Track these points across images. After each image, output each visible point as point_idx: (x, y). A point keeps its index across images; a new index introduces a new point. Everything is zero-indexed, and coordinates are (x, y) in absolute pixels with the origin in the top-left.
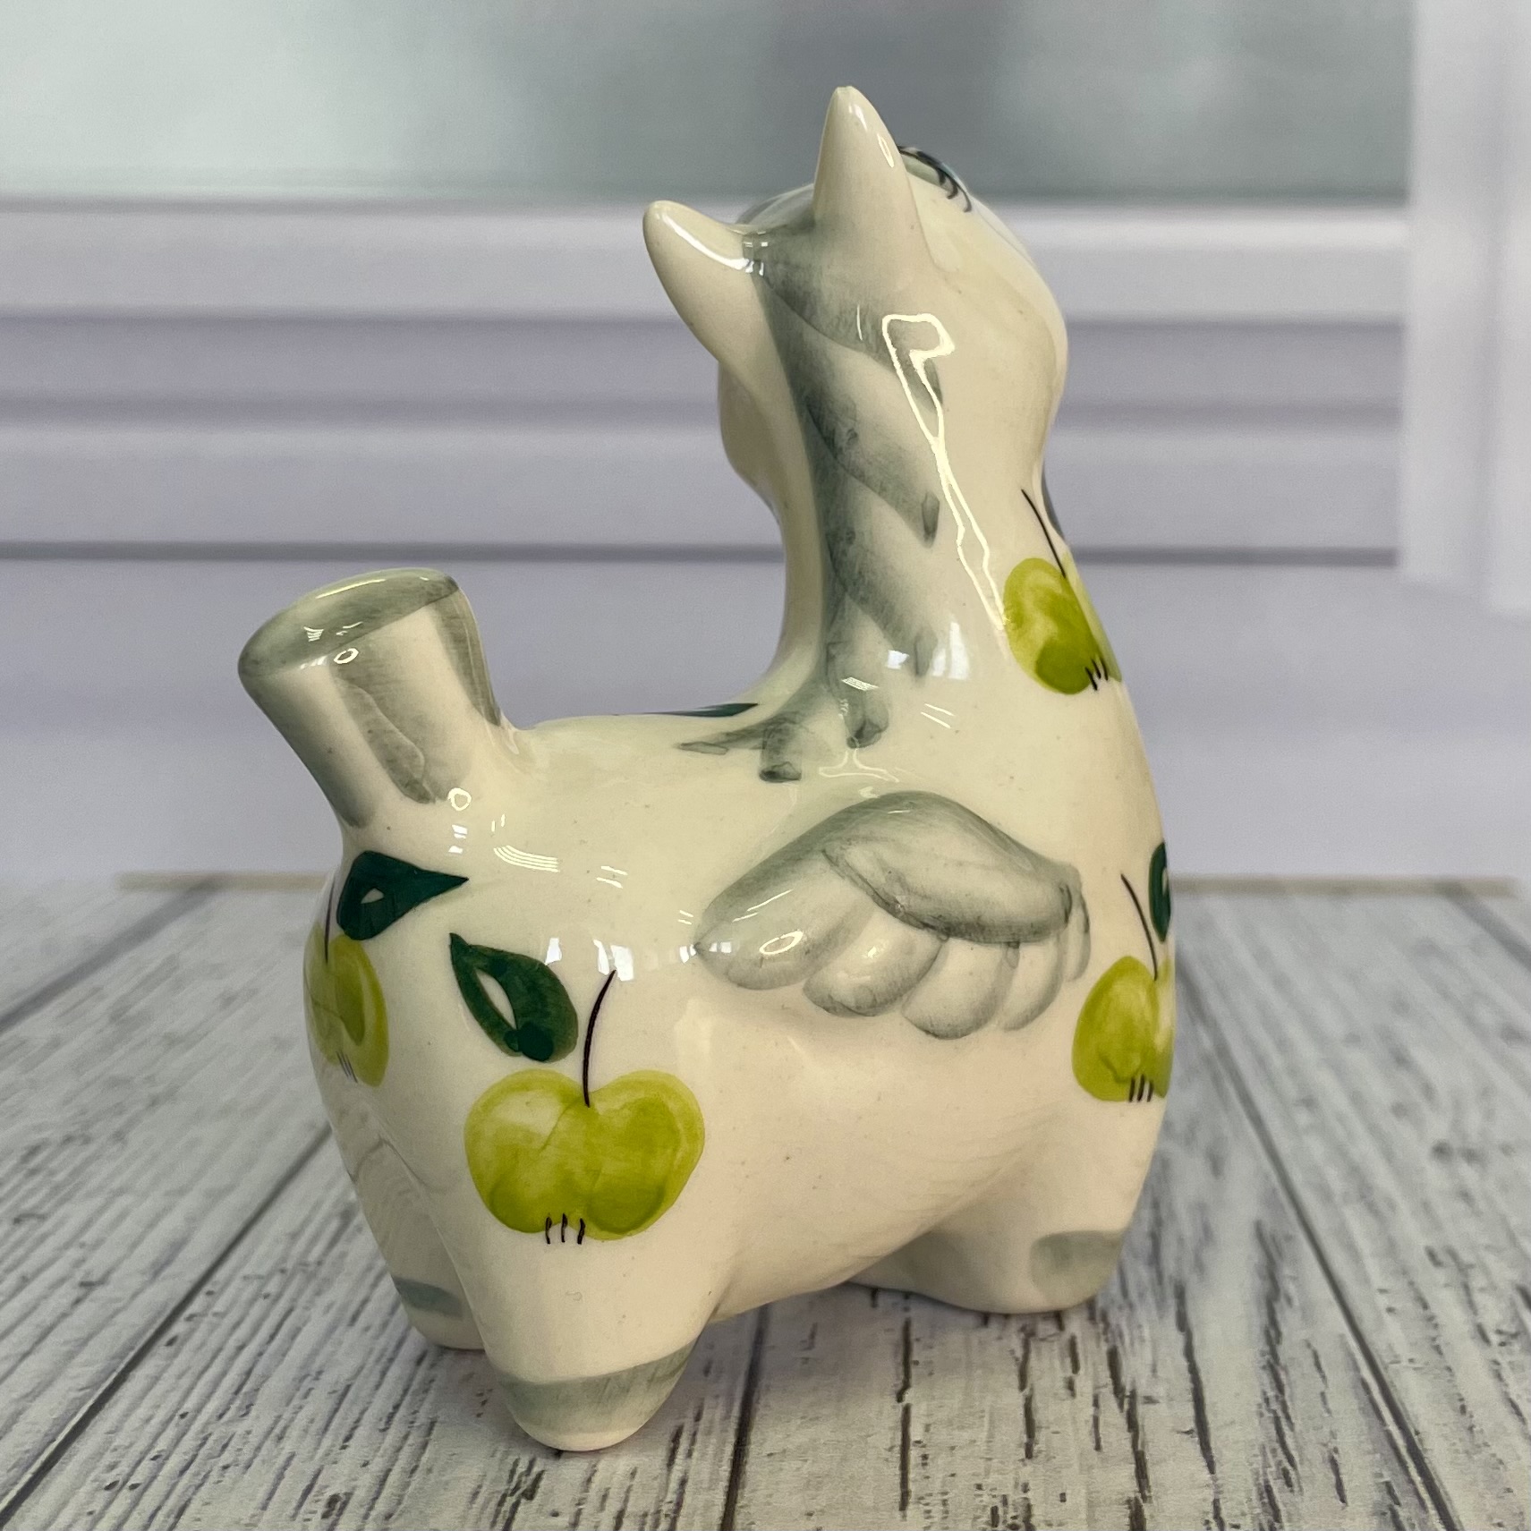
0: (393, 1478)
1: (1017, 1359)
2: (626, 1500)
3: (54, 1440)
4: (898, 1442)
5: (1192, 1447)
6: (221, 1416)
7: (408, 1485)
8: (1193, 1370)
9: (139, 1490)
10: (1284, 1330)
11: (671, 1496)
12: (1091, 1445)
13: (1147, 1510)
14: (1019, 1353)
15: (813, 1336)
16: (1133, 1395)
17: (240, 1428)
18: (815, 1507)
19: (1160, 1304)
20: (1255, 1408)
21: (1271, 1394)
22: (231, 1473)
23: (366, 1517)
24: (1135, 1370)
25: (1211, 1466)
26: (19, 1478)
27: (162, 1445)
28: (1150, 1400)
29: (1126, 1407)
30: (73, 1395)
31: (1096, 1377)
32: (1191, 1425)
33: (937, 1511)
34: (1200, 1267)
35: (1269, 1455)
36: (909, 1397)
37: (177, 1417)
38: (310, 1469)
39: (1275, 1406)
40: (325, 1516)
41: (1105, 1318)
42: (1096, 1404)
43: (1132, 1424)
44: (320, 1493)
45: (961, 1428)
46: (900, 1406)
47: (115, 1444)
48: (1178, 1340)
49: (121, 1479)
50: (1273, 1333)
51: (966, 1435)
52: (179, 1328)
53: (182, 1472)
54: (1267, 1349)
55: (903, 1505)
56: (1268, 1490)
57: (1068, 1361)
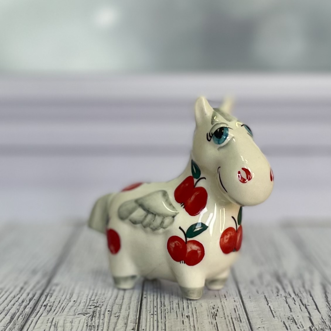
0: (194, 314)
1: (285, 300)
2: (231, 316)
3: (138, 309)
4: (270, 310)
5: (317, 311)
6: (161, 307)
7: (197, 315)
8: (314, 302)
9: (157, 315)
10: (328, 297)
11: (238, 316)
12: (301, 311)
13: (311, 318)
14: (285, 299)
15: (250, 297)
16: (305, 305)
17: (166, 308)
18: (261, 317)
19: (307, 293)
20: (325, 306)
21: (328, 305)
22: (169, 313)
23: (193, 317)
24: (305, 302)
25: (320, 313)
26: (137, 314)
27: (155, 310)
28: (308, 305)
29: (305, 306)
30: (136, 304)
31: (299, 303)
32: (316, 308)
33: (279, 317)
34: (312, 288)
35: (329, 312)
36: (269, 305)
37: (155, 307)
38: (181, 313)
39: (329, 306)
40: (187, 318)
41: (298, 295)
42: (300, 306)
43: (306, 308)
44: (184, 315)
45: (279, 308)
46: (268, 306)
47: (148, 310)
48: (311, 298)
49: (153, 313)
50: (326, 297)
51: (280, 310)
52: (144, 296)
53: (161, 312)
54: (326, 299)
55: (274, 317)
56: (330, 316)
57: (293, 301)
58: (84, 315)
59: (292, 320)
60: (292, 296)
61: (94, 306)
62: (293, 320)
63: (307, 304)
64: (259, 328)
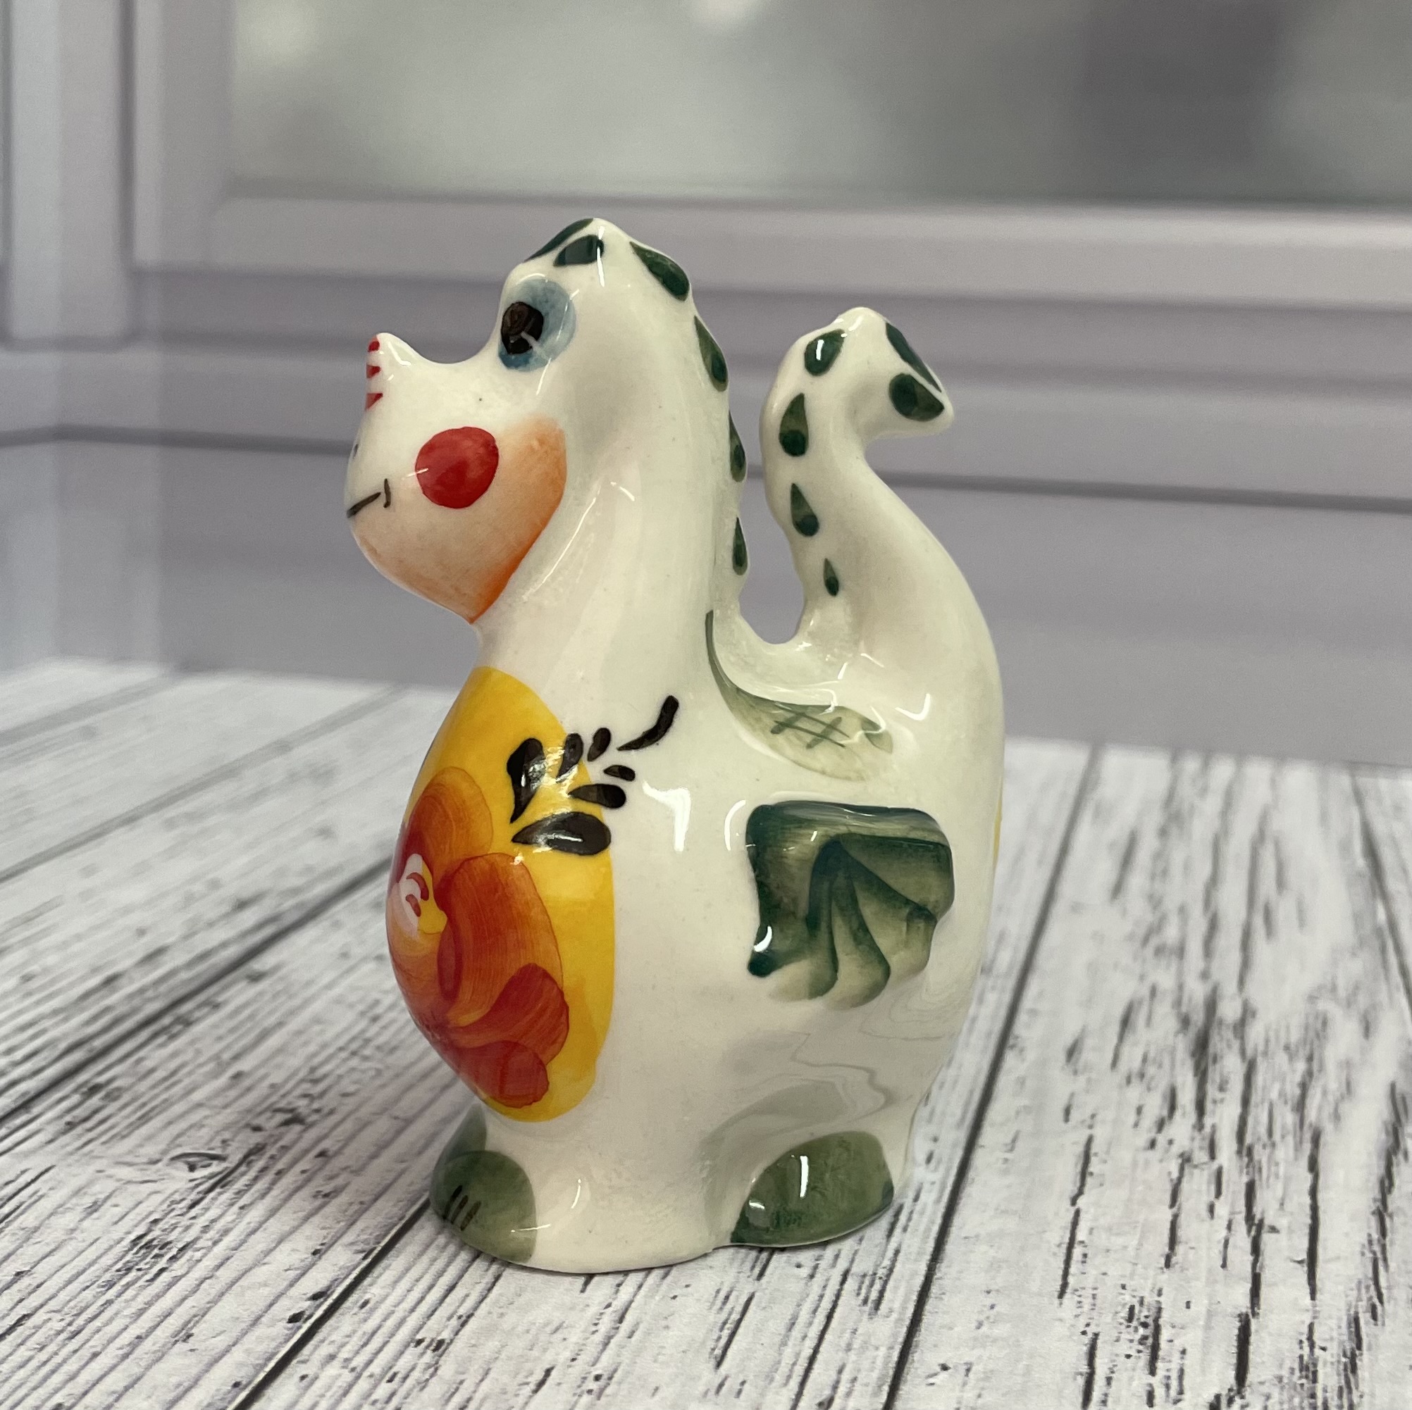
58: (192, 1168)
59: (1141, 1331)
60: (1218, 1154)
61: (289, 1116)
62: (1149, 1332)
63: (1267, 1222)
64: (945, 1368)
